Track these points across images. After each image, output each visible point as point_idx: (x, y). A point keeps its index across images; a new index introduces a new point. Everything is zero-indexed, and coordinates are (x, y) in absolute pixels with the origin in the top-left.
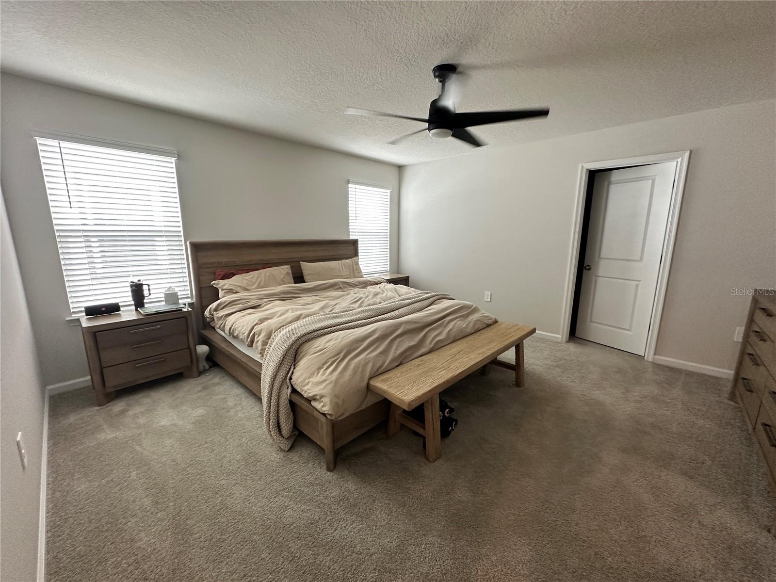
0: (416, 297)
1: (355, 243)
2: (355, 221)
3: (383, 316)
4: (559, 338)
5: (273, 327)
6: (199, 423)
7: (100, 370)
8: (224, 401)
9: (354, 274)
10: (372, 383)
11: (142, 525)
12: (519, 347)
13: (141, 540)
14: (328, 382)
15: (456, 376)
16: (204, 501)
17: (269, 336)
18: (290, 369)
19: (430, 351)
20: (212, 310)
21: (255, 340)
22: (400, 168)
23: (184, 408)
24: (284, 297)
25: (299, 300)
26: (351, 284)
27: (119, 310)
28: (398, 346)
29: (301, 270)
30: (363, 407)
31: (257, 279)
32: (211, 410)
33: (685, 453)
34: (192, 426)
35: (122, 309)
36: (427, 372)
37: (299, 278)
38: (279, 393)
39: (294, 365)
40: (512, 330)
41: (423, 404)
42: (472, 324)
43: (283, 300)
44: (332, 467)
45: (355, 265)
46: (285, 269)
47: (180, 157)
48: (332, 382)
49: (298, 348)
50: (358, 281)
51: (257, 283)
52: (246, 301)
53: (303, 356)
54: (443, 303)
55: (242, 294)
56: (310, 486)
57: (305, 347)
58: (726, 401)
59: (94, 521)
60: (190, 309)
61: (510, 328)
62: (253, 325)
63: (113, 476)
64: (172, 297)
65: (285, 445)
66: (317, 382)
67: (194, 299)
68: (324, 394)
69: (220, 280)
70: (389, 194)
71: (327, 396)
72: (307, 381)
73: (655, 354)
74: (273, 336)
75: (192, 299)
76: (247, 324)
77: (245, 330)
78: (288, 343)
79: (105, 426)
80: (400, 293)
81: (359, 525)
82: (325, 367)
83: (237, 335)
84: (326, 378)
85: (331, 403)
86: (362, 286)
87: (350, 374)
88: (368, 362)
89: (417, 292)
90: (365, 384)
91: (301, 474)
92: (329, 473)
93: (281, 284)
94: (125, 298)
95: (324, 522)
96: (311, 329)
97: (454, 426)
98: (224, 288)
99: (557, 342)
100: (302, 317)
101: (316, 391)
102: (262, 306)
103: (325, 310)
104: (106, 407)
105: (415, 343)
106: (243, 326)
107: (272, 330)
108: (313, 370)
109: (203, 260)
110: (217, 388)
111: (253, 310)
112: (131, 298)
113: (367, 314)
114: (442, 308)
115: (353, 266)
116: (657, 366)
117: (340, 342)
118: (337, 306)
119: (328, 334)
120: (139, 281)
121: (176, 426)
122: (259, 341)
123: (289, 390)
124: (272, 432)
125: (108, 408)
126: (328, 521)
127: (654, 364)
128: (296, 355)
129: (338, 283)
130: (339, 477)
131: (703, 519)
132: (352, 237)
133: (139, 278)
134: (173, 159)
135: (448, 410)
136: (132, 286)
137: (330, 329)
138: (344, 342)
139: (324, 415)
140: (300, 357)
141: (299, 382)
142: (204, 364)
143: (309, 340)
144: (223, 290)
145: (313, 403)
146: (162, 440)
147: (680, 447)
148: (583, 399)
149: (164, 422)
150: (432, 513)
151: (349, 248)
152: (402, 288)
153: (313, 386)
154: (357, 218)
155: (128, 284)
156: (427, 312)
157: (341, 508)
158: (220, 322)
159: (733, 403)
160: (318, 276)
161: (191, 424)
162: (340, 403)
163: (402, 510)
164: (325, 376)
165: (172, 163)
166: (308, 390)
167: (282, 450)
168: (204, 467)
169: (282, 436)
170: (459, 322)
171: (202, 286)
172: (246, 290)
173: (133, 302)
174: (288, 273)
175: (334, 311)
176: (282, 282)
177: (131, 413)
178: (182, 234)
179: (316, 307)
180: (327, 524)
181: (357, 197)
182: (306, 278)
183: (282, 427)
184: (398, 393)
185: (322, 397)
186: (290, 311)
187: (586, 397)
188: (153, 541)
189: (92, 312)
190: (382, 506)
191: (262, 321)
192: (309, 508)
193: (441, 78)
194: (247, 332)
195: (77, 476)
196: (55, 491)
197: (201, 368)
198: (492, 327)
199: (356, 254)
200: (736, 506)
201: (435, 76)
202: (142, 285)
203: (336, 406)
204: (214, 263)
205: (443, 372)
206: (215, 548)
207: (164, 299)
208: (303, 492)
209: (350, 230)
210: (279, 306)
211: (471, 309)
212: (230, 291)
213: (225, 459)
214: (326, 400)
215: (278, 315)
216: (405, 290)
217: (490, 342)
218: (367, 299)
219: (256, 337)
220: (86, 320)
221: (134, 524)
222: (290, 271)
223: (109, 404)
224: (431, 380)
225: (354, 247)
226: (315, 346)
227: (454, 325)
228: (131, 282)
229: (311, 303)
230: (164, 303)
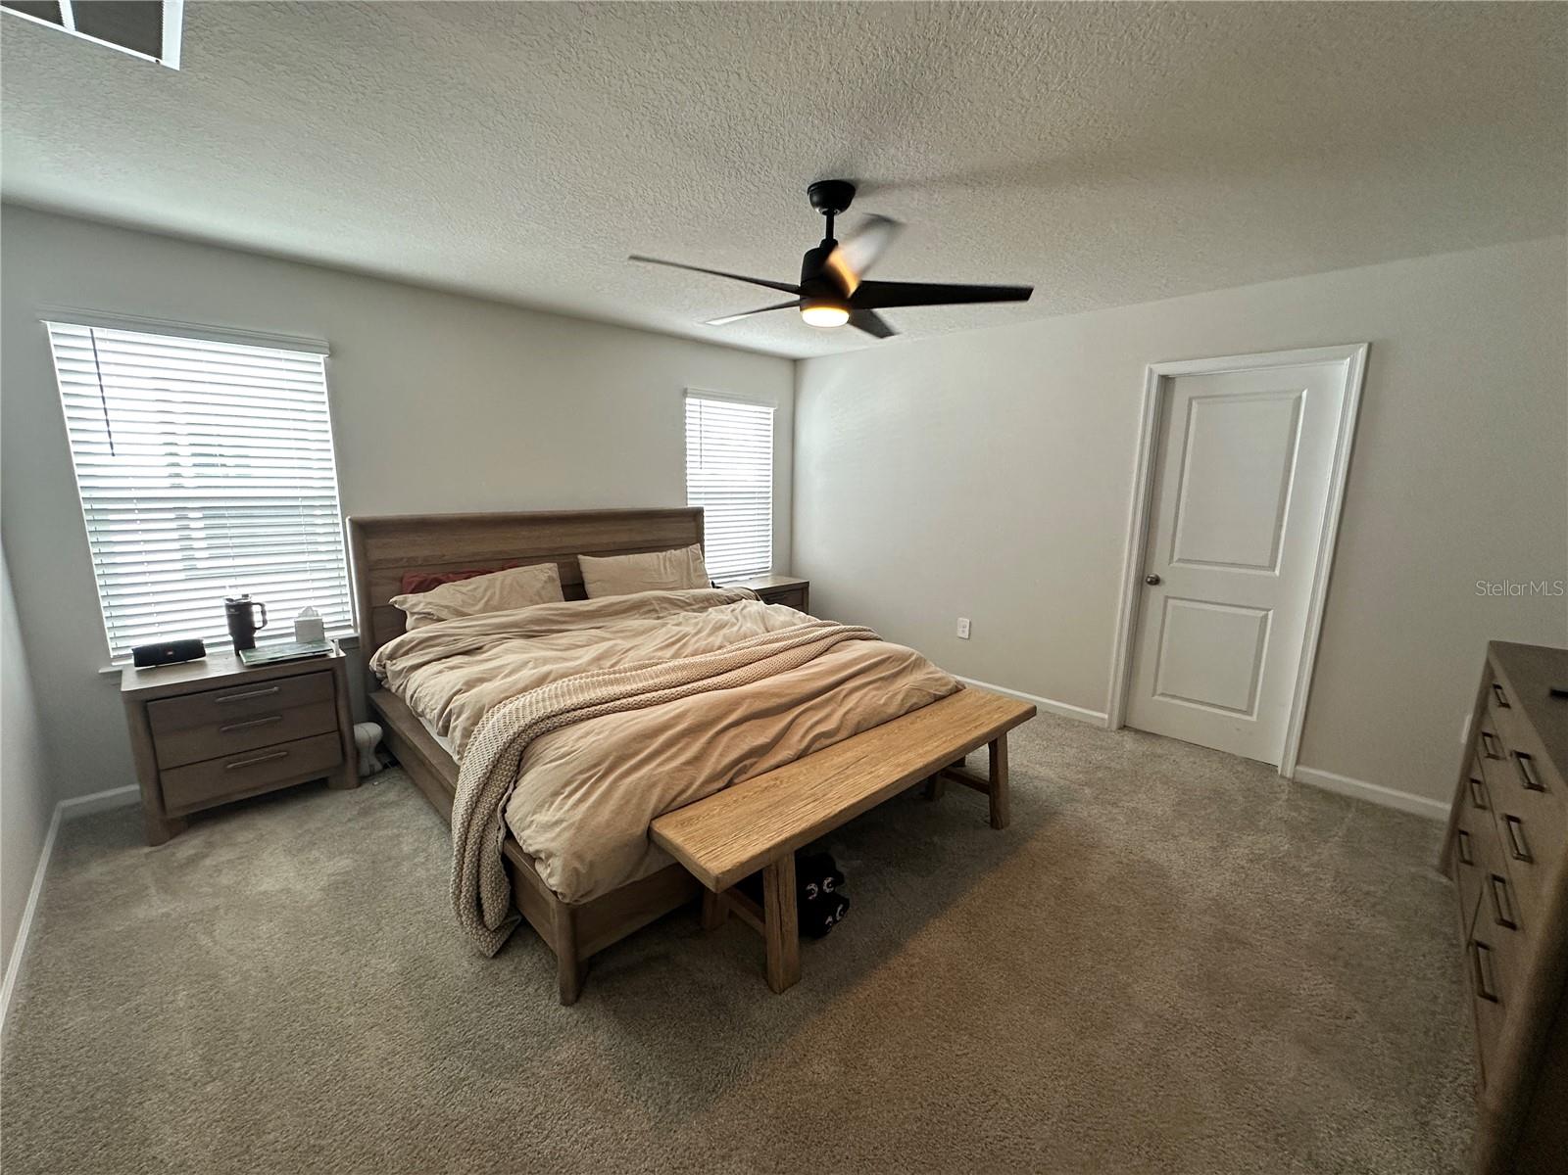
0: (797, 636)
1: (697, 514)
2: (698, 471)
3: (709, 681)
4: (1103, 719)
5: (486, 701)
6: (339, 886)
7: (157, 776)
8: (396, 842)
9: (689, 579)
10: (658, 826)
11: (171, 1108)
12: (996, 742)
13: (161, 1141)
14: (564, 824)
15: (836, 815)
16: (304, 1061)
17: (476, 718)
18: (506, 790)
19: (800, 756)
20: (384, 657)
21: (451, 726)
22: (796, 363)
23: (315, 853)
24: (531, 632)
25: (561, 637)
26: (679, 603)
27: (204, 655)
28: (728, 747)
29: (581, 572)
30: (639, 876)
31: (486, 590)
32: (365, 861)
33: (1314, 993)
34: (319, 895)
35: (207, 651)
36: (777, 805)
37: (575, 588)
38: (482, 837)
39: (516, 782)
40: (984, 711)
41: (760, 872)
42: (900, 697)
43: (530, 636)
44: (571, 997)
45: (693, 561)
46: (547, 571)
47: (333, 353)
48: (573, 824)
49: (525, 748)
50: (693, 596)
51: (486, 599)
52: (453, 638)
53: (533, 765)
54: (851, 649)
55: (452, 625)
56: (518, 1037)
57: (539, 746)
58: (1433, 875)
59: (80, 1096)
60: (342, 654)
61: (984, 705)
62: (451, 693)
63: (140, 999)
64: (310, 629)
65: (487, 944)
66: (546, 824)
67: (359, 630)
68: (555, 852)
69: (411, 593)
70: (771, 416)
71: (558, 854)
72: (529, 819)
73: (1298, 762)
74: (484, 718)
75: (356, 631)
76: (441, 692)
77: (436, 703)
78: (506, 737)
79: (153, 891)
80: (770, 625)
81: (596, 1129)
82: (568, 790)
83: (423, 711)
84: (563, 816)
85: (563, 870)
86: (701, 605)
87: (614, 808)
88: (654, 785)
89: (809, 621)
90: (639, 829)
91: (507, 1010)
92: (563, 1010)
93: (533, 602)
94: (215, 629)
95: (527, 1118)
96: (556, 707)
97: (840, 914)
98: (416, 610)
99: (1098, 729)
100: (551, 678)
101: (542, 843)
102: (485, 648)
103: (601, 662)
104: (165, 848)
105: (768, 740)
106: (433, 694)
107: (484, 706)
108: (545, 795)
109: (376, 555)
110: (387, 812)
111: (466, 659)
112: (226, 630)
113: (680, 675)
114: (843, 661)
115: (688, 563)
116: (1299, 786)
117: (605, 738)
118: (631, 654)
119: (589, 719)
120: (246, 596)
121: (288, 892)
122: (457, 730)
123: (502, 834)
124: (464, 918)
125: (168, 851)
126: (536, 1117)
127: (1293, 783)
128: (520, 760)
129: (649, 600)
130: (582, 1020)
131: (1319, 1148)
132: (692, 504)
133: (245, 591)
134: (322, 356)
135: (830, 879)
136: (228, 607)
137: (593, 708)
138: (614, 739)
139: (555, 893)
140: (528, 764)
141: (516, 820)
142: (370, 761)
143: (549, 731)
144: (413, 614)
145: (539, 867)
146: (255, 923)
147: (1306, 979)
148: (1125, 861)
149: (268, 885)
150: (751, 1108)
151: (685, 527)
152: (781, 613)
153: (538, 832)
154: (703, 465)
155: (223, 602)
156: (807, 672)
157: (569, 1089)
158: (398, 682)
159: (1444, 880)
160: (617, 585)
161: (319, 890)
162: (583, 870)
163: (690, 1099)
164: (562, 811)
165: (320, 363)
166: (532, 840)
167: (482, 955)
168: (322, 985)
169: (485, 926)
170: (875, 693)
171: (374, 605)
172: (461, 614)
173: (230, 638)
174: (551, 579)
175: (620, 667)
176: (539, 598)
177: (208, 862)
178: (337, 502)
179: (587, 655)
180: (532, 1123)
181: (703, 422)
182: (589, 588)
183: (484, 907)
184: (703, 853)
185: (550, 855)
186: (530, 665)
187: (1132, 857)
188: (184, 1144)
189: (149, 658)
190: (652, 1088)
191: (470, 685)
192: (505, 1086)
193: (824, 207)
194: (439, 707)
195: (73, 996)
196: (24, 1025)
197: (365, 769)
198: (945, 702)
199: (698, 538)
200: (1396, 1122)
201: (814, 205)
202: (249, 605)
203: (574, 876)
204: (402, 559)
205: (809, 806)
206: (300, 1165)
207: (293, 630)
208: (503, 1049)
209: (689, 490)
210: (514, 652)
211: (909, 662)
212: (428, 617)
213: (366, 969)
214: (556, 863)
215: (507, 671)
216: (782, 618)
217: (930, 738)
218: (696, 638)
219: (452, 720)
220: (135, 676)
221: (155, 1106)
222: (555, 574)
223: (171, 842)
224: (780, 824)
225: (693, 524)
226: (556, 746)
227: (861, 699)
228: (228, 600)
229: (584, 643)
230: (293, 639)
